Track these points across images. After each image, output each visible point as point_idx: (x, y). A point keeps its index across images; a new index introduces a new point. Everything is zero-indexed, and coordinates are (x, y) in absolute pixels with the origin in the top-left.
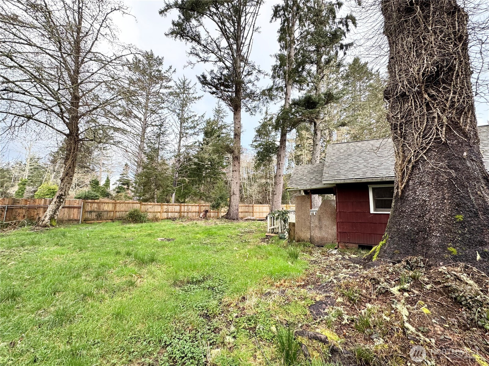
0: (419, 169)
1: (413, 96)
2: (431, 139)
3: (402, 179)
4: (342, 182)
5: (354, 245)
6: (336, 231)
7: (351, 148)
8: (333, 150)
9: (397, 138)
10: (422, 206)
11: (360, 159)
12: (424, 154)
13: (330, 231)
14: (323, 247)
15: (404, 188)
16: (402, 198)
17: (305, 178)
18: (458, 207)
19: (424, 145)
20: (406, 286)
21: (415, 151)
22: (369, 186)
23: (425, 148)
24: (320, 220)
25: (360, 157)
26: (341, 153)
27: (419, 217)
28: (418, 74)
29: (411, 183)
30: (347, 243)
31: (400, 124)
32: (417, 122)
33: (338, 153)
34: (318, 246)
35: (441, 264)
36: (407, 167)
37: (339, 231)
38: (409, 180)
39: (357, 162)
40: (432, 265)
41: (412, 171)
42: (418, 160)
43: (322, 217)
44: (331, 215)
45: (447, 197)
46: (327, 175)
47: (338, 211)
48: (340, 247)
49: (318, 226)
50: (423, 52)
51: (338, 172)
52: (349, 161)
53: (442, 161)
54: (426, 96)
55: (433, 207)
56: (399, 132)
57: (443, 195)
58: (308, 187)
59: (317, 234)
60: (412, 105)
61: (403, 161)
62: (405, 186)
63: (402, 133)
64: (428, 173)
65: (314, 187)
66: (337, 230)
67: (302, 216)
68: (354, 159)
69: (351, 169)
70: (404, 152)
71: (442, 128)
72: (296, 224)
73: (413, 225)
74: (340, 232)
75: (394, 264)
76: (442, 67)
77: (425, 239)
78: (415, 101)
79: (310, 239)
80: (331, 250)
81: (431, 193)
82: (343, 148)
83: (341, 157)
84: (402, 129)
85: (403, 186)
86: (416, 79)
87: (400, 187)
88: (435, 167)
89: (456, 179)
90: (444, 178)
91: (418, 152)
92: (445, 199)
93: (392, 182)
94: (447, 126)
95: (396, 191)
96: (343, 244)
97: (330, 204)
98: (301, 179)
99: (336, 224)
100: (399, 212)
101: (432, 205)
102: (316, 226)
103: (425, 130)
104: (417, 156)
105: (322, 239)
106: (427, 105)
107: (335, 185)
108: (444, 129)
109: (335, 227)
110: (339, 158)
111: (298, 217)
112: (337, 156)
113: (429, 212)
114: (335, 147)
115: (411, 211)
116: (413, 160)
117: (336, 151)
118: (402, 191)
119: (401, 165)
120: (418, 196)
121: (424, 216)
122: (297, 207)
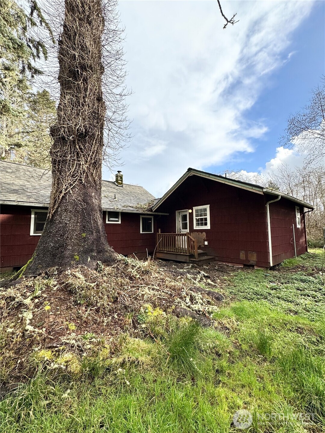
0: (66, 199)
1: (70, 142)
2: (77, 179)
3: (54, 206)
7: (21, 170)
9: (55, 171)
10: (64, 227)
11: (28, 183)
12: (71, 188)
15: (54, 213)
16: (52, 221)
18: (84, 228)
19: (72, 183)
20: (38, 293)
21: (65, 185)
22: (32, 210)
23: (72, 185)
26: (7, 172)
27: (61, 236)
28: (75, 128)
29: (59, 209)
31: (59, 160)
32: (70, 164)
33: (4, 172)
35: (68, 268)
36: (59, 196)
38: (59, 207)
39: (25, 186)
40: (63, 271)
41: (62, 200)
42: (67, 193)
45: (79, 222)
50: (80, 114)
53: (81, 196)
54: (78, 147)
55: (70, 228)
56: (57, 167)
57: (78, 220)
60: (68, 149)
61: (57, 191)
62: (55, 211)
63: (59, 168)
64: (71, 203)
68: (21, 182)
69: (15, 192)
70: (58, 184)
71: (84, 173)
73: (56, 242)
75: (35, 277)
76: (89, 131)
77: (62, 252)
78: (70, 148)
81: (71, 218)
82: (12, 169)
83: (7, 177)
84: (60, 165)
85: (54, 211)
86: (73, 131)
87: (51, 212)
88: (75, 200)
89: (85, 209)
90: (79, 208)
91: (67, 187)
92: (78, 223)
93: (46, 208)
94: (86, 173)
95: (48, 215)
100: (48, 234)
101: (71, 226)
103: (74, 172)
104: (66, 189)
106: (78, 154)
108: (85, 174)
112: (2, 175)
113: (68, 232)
114: (2, 164)
115: (57, 231)
116: (64, 192)
118: (53, 216)
119: (54, 194)
120: (63, 220)
121: (64, 235)
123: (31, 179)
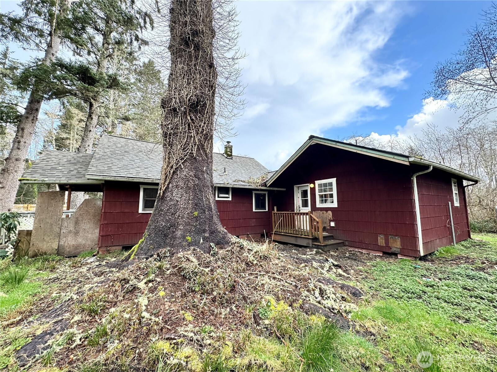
0: (177, 175)
1: (181, 113)
2: (188, 152)
3: (165, 182)
4: (112, 179)
5: (117, 247)
6: (98, 235)
7: (130, 145)
8: (109, 141)
9: (166, 145)
10: (175, 205)
11: (137, 158)
12: (182, 163)
13: (90, 235)
14: (76, 256)
15: (165, 190)
16: (163, 198)
17: (60, 168)
18: (196, 206)
19: (183, 156)
20: (152, 277)
21: (176, 160)
22: (140, 186)
23: (184, 159)
24: (77, 223)
25: (137, 156)
26: (117, 147)
27: (172, 214)
28: (186, 98)
29: (170, 185)
30: (110, 246)
31: (170, 133)
32: (181, 136)
33: (114, 147)
34: (68, 257)
35: (180, 251)
36: (170, 172)
37: (101, 234)
38: (170, 183)
39: (133, 161)
40: (175, 253)
41: (173, 176)
42: (178, 167)
43: (80, 219)
44: (94, 216)
45: (191, 199)
46: (94, 169)
47: (103, 211)
48: (100, 253)
49: (74, 230)
50: (192, 83)
51: (110, 168)
52: (125, 158)
53: (192, 171)
54: (189, 118)
55: (182, 206)
56: (168, 140)
57: (189, 197)
58: (64, 181)
59: (69, 242)
60: (179, 121)
61: (168, 166)
62: (166, 188)
63: (170, 141)
64: (183, 179)
65: (73, 181)
66: (100, 233)
67: (48, 220)
68: (130, 157)
69: (125, 167)
70: (169, 159)
71: (195, 146)
72: (33, 232)
73: (167, 221)
74: (102, 236)
75: (147, 259)
76: (200, 101)
77: (174, 232)
78: (182, 119)
79: (58, 250)
80: (87, 258)
81: (182, 195)
82: (121, 143)
83: (117, 152)
84: (170, 138)
85: (165, 188)
86: (184, 101)
87: (162, 188)
88: (187, 175)
89: (197, 185)
90: (191, 184)
91: (178, 161)
92: (190, 200)
93: (157, 184)
94: (198, 146)
95: (159, 192)
96: (104, 249)
97: (95, 204)
98: (53, 169)
99: (99, 227)
100: (159, 211)
101: (182, 204)
102: (70, 232)
103: (185, 144)
104: (177, 164)
105: (76, 247)
106: (189, 125)
107: (103, 182)
108: (196, 147)
109: (97, 231)
110: (113, 153)
111: (39, 222)
112: (112, 150)
113: (179, 210)
114: (112, 139)
115: (168, 210)
116: (174, 167)
117: (112, 144)
118: (164, 192)
119: (165, 169)
120: (174, 197)
121: (175, 214)
122: (39, 208)
123: (140, 154)
